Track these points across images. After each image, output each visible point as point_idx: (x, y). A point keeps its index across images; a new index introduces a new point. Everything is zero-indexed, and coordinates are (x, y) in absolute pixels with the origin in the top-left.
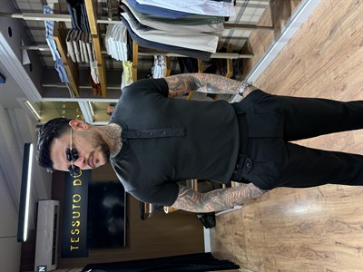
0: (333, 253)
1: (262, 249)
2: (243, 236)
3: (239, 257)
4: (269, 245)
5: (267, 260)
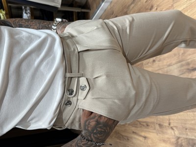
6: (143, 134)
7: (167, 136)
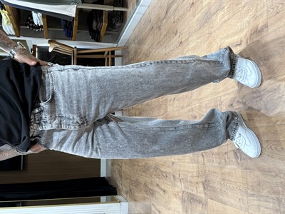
0: (155, 191)
1: (128, 181)
2: (121, 167)
3: (119, 184)
4: (132, 178)
5: (130, 190)
6: (163, 187)
7: (177, 189)
